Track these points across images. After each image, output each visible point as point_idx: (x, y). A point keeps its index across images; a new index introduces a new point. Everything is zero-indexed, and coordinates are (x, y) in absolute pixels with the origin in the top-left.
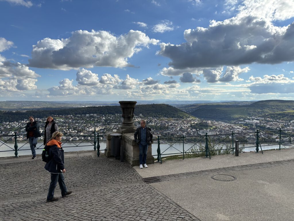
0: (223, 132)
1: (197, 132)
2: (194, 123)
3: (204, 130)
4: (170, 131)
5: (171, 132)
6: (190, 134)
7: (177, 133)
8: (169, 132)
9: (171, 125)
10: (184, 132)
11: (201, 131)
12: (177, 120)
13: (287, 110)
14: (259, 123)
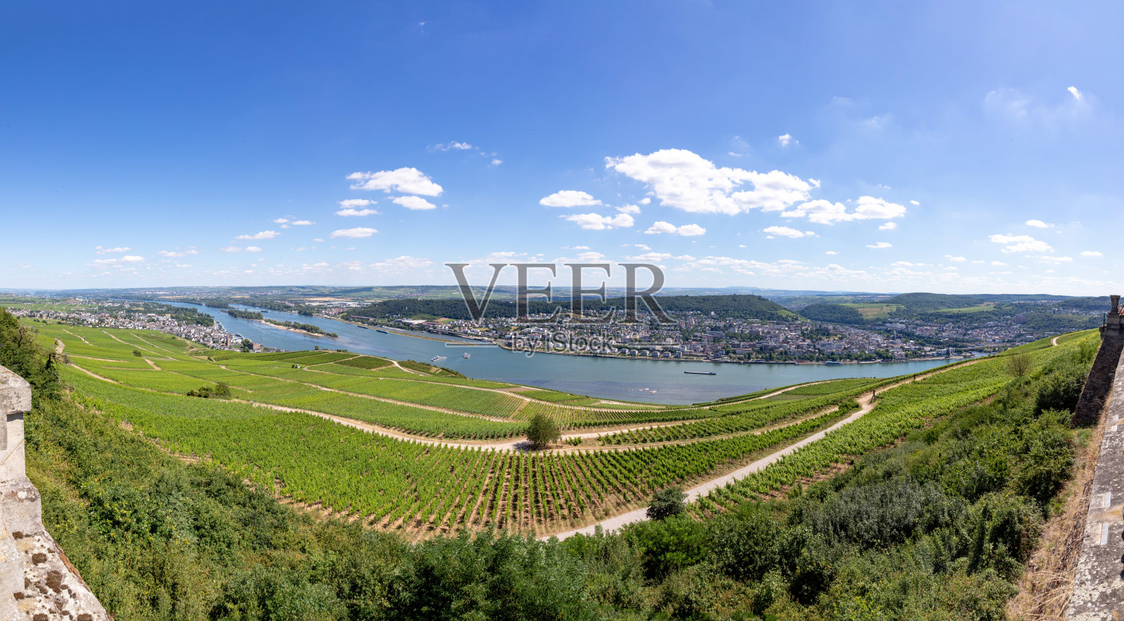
2: (807, 330)
12: (778, 324)
13: (940, 308)
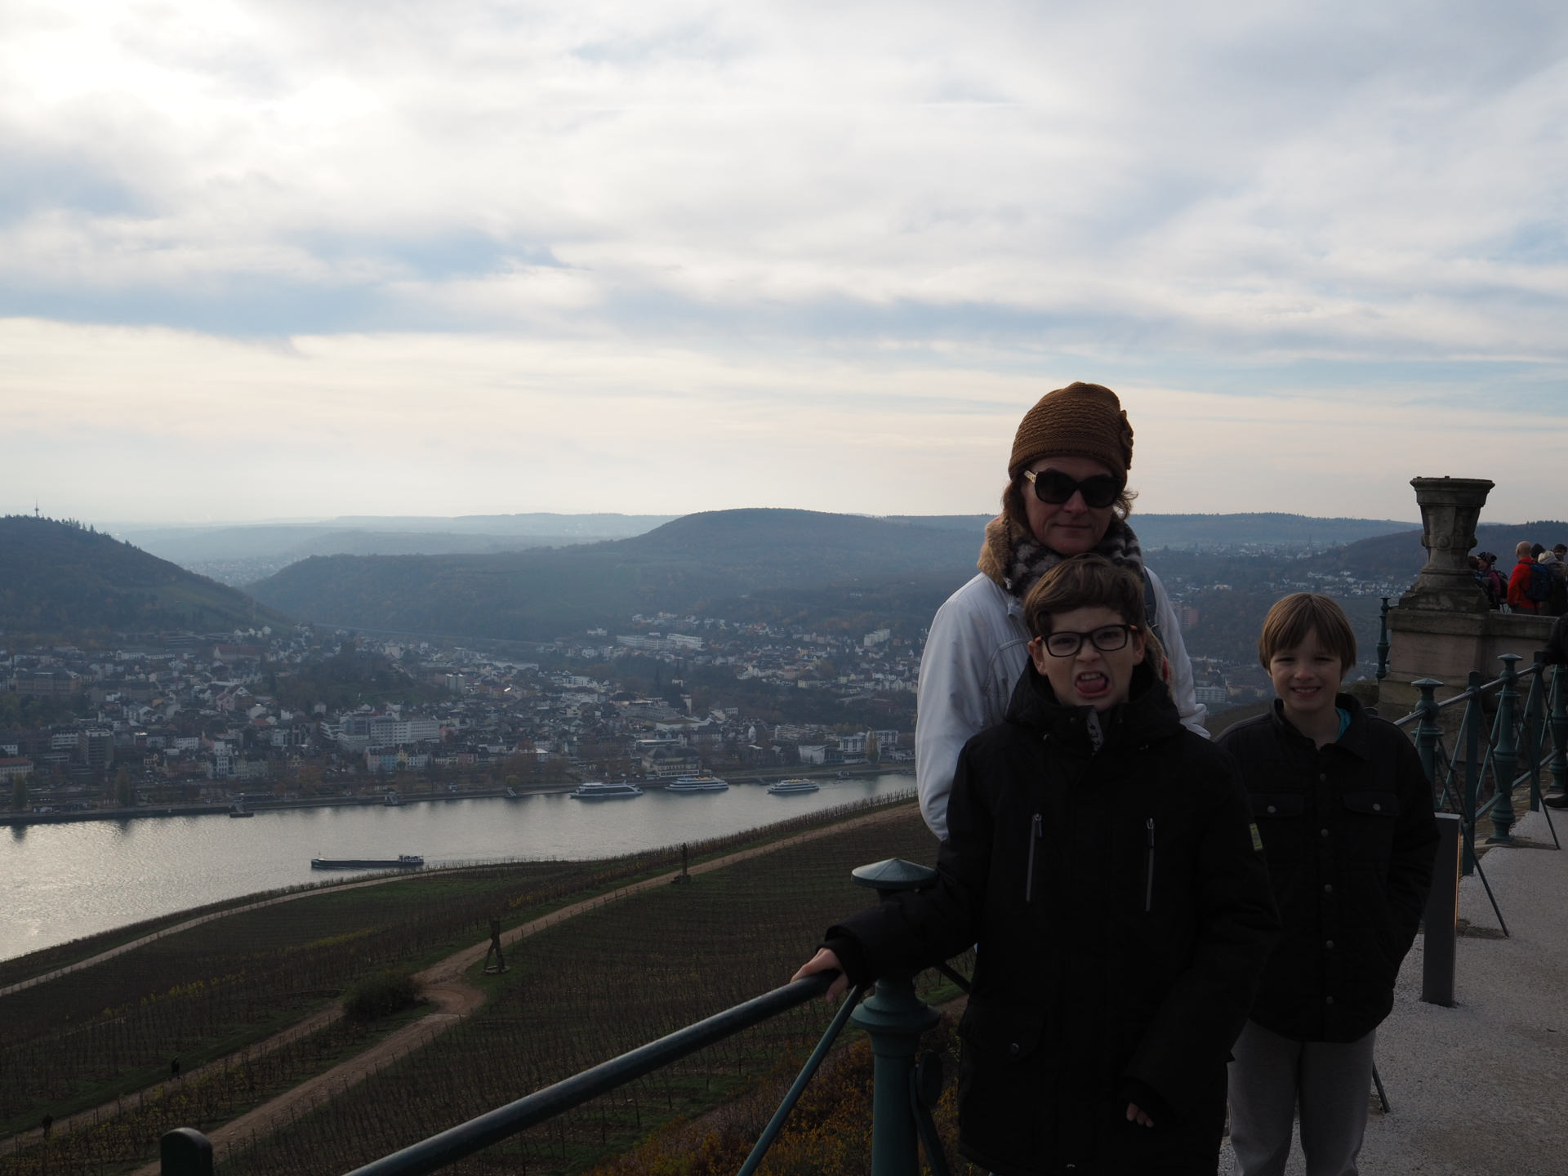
0: (493, 717)
1: (313, 726)
3: (366, 707)
4: (111, 727)
5: (118, 734)
6: (267, 745)
7: (161, 740)
8: (100, 739)
9: (112, 683)
10: (216, 728)
11: (343, 719)
14: (698, 653)
